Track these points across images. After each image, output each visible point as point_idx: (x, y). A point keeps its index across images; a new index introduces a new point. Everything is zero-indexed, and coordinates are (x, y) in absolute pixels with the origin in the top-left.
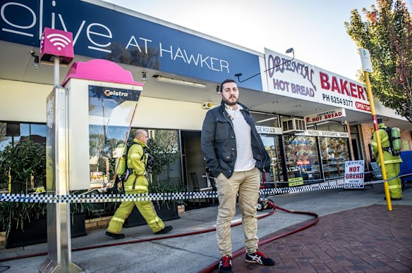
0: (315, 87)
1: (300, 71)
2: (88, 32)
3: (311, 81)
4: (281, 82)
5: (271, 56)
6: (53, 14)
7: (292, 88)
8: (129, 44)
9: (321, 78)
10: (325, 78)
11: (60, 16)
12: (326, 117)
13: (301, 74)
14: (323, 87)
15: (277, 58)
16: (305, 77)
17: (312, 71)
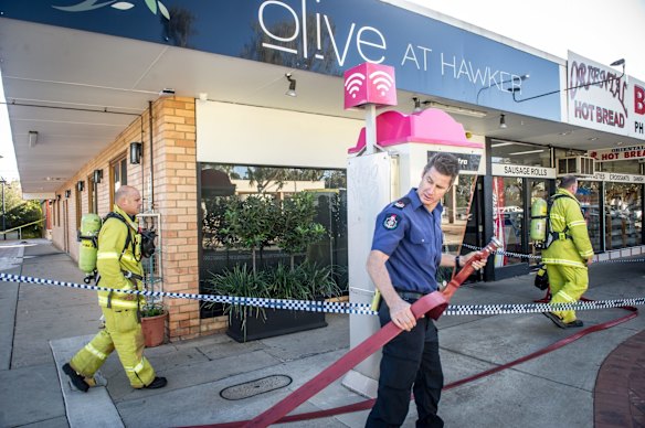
0: (626, 112)
1: (609, 86)
2: (359, 41)
3: (622, 102)
4: (585, 105)
5: (574, 64)
6: (318, 15)
7: (598, 115)
8: (406, 57)
9: (636, 95)
10: (640, 95)
11: (325, 17)
12: (626, 155)
13: (611, 90)
14: (637, 111)
15: (583, 66)
16: (614, 96)
17: (625, 85)
